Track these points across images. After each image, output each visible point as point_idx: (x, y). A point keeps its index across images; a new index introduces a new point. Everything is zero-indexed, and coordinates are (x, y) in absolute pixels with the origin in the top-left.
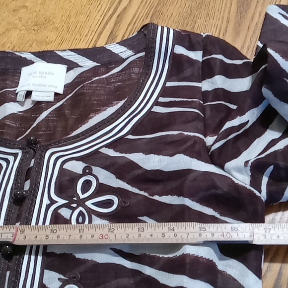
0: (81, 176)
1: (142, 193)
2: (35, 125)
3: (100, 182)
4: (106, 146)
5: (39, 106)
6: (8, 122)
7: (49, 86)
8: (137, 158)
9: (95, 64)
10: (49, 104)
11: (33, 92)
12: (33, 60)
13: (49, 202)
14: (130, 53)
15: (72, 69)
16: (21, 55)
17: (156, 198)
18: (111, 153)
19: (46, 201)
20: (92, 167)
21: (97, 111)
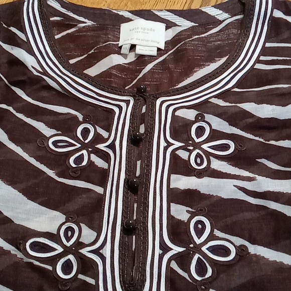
0: (194, 122)
1: (257, 138)
2: (141, 75)
3: (213, 128)
4: (215, 97)
5: (142, 60)
6: (114, 72)
7: (152, 41)
8: (249, 107)
9: (193, 24)
10: (152, 58)
11: (137, 46)
12: (130, 18)
13: (166, 145)
14: (226, 15)
15: (170, 27)
16: (118, 13)
17: (272, 142)
18: (221, 103)
19: (163, 144)
20: (205, 115)
21: (201, 66)
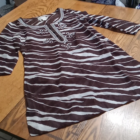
0: (58, 24)
3: (62, 24)
5: (45, 21)
15: (47, 17)
19: (55, 28)
21: (55, 19)
